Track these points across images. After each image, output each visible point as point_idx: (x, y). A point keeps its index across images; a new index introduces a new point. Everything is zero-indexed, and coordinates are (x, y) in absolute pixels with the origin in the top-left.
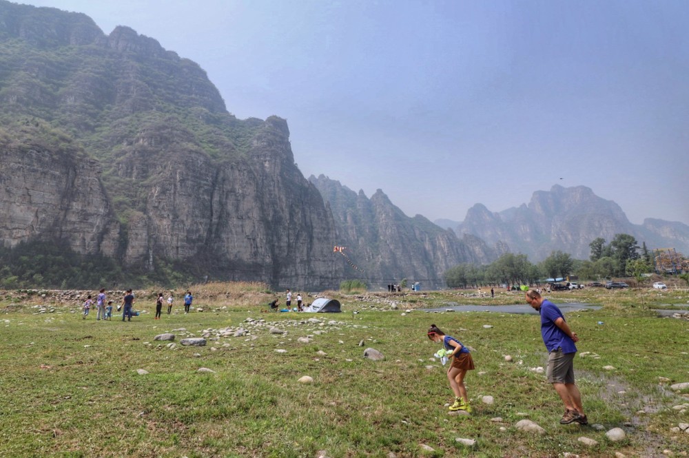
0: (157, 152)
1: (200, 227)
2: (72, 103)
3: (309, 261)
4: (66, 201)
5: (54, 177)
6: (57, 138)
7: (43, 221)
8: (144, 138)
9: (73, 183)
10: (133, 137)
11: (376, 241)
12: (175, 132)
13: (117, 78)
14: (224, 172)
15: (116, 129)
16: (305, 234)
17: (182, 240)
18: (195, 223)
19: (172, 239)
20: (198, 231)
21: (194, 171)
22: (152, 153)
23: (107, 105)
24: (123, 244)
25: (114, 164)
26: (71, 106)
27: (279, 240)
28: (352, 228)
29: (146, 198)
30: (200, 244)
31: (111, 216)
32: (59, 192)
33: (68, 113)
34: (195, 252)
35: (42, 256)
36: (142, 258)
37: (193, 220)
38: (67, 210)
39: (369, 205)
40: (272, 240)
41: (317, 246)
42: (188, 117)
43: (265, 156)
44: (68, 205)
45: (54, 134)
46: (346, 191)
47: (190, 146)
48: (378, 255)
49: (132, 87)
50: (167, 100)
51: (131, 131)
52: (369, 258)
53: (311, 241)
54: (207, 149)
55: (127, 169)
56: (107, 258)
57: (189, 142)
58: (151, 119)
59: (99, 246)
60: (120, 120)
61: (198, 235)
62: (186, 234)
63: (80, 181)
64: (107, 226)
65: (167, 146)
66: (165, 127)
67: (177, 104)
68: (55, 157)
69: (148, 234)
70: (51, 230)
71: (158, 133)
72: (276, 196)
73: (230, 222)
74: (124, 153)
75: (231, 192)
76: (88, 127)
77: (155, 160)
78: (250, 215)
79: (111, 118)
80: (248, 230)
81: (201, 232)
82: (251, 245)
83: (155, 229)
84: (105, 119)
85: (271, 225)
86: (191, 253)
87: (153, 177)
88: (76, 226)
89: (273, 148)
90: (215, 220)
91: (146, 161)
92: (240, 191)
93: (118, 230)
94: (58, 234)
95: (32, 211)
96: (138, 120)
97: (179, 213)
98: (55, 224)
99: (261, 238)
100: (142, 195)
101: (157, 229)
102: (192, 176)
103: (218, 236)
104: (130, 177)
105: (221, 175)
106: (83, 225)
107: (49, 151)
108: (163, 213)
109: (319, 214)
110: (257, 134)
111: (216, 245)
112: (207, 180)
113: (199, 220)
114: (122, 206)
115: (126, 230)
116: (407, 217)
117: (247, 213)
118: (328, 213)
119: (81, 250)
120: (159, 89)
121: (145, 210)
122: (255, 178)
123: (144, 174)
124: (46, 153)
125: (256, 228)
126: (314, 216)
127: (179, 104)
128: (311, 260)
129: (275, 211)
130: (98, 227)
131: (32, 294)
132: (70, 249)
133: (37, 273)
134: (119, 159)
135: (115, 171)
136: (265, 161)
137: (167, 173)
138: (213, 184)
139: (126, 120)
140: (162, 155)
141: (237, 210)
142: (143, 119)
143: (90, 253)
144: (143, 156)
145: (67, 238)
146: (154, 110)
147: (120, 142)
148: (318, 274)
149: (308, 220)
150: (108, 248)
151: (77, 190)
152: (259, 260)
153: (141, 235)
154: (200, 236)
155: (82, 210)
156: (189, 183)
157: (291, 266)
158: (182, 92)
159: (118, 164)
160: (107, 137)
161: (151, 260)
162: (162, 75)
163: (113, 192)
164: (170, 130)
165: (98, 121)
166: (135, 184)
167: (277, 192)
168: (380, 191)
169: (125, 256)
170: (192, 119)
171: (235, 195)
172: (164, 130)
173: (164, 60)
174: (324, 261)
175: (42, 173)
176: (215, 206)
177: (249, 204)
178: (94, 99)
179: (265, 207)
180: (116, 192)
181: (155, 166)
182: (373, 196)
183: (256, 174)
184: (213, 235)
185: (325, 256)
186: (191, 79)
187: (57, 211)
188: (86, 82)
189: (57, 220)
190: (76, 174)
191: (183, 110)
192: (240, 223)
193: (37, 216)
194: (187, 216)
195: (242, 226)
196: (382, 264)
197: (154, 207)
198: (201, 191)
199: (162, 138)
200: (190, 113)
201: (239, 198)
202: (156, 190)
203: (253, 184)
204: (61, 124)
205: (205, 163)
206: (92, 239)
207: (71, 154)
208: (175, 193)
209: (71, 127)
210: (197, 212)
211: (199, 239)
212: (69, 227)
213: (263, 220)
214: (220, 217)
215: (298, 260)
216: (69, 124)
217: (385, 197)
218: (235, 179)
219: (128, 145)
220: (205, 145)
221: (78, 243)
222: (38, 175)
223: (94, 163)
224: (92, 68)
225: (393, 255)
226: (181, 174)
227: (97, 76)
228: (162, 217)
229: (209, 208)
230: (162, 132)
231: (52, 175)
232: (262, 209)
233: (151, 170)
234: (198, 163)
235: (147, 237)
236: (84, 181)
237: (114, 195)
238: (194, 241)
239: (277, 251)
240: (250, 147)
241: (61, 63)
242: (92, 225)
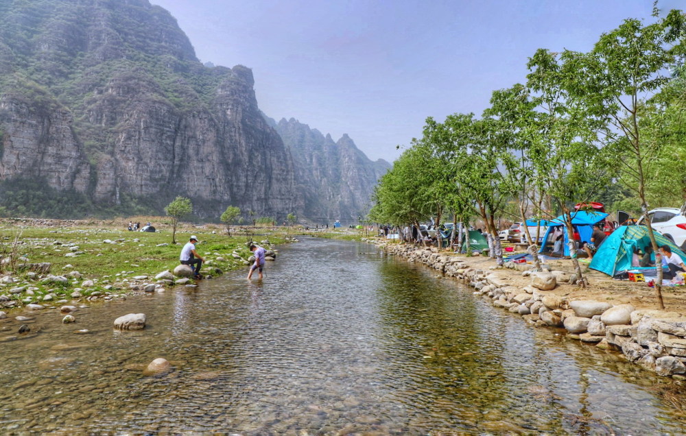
0: (124, 101)
1: (163, 168)
2: (46, 50)
3: (266, 199)
4: (42, 145)
5: (31, 125)
6: (32, 91)
7: (24, 162)
8: (112, 88)
9: (48, 130)
10: (104, 86)
11: (338, 182)
12: (141, 83)
13: (89, 25)
14: (186, 119)
15: (89, 76)
16: (263, 175)
17: (146, 179)
18: (159, 164)
19: (137, 179)
20: (161, 171)
21: (157, 119)
22: (119, 102)
23: (79, 53)
24: (93, 181)
25: (86, 111)
26: (45, 53)
27: (238, 180)
28: (316, 169)
29: (114, 143)
30: (163, 182)
31: (82, 159)
32: (36, 138)
33: (43, 60)
34: (158, 190)
35: (24, 191)
36: (110, 194)
37: (156, 162)
38: (44, 153)
39: (335, 149)
40: (231, 181)
41: (275, 186)
42: (157, 66)
43: (227, 104)
44: (45, 149)
45: (30, 88)
46: (315, 135)
47: (155, 96)
48: (338, 195)
49: (104, 35)
50: (138, 47)
51: (101, 80)
52: (330, 197)
53: (270, 182)
54: (172, 98)
55: (98, 116)
56: (79, 194)
57: (154, 92)
58: (121, 67)
59: (72, 183)
60: (92, 68)
61: (160, 175)
62: (149, 174)
63: (54, 129)
64: (79, 167)
65: (134, 96)
66: (131, 78)
67: (147, 51)
68: (32, 109)
69: (115, 173)
70: (30, 170)
71: (125, 83)
72: (236, 140)
73: (191, 164)
74: (95, 101)
75: (192, 137)
76: (62, 74)
77: (122, 109)
78: (210, 158)
79: (84, 65)
80: (207, 171)
81: (164, 173)
82: (211, 184)
83: (122, 169)
84: (78, 66)
85: (230, 166)
86: (155, 190)
87: (121, 124)
88: (52, 166)
89: (235, 97)
90: (177, 162)
91: (115, 109)
92: (201, 137)
93: (89, 170)
94: (37, 173)
95: (15, 154)
96: (109, 69)
97: (143, 156)
98: (34, 165)
99: (220, 178)
100: (111, 140)
101: (124, 169)
102: (155, 124)
103: (179, 176)
104: (100, 123)
105: (183, 122)
106: (57, 166)
107: (26, 104)
108: (129, 155)
109: (278, 158)
110: (222, 83)
111: (177, 183)
112: (170, 127)
113: (161, 162)
114: (92, 149)
115: (95, 171)
116: (370, 161)
117: (207, 156)
118: (288, 157)
119: (57, 186)
120: (130, 37)
121: (112, 153)
122: (215, 125)
123: (112, 121)
124: (23, 105)
125: (216, 169)
126: (274, 159)
127: (150, 51)
128: (269, 198)
129: (235, 154)
130: (71, 168)
131: (18, 220)
132: (47, 186)
133: (21, 204)
134: (90, 107)
135: (87, 118)
136: (228, 109)
137: (133, 121)
138: (176, 131)
139: (97, 68)
140: (129, 104)
141: (197, 154)
142: (114, 68)
143: (64, 189)
144: (112, 104)
145: (44, 177)
146: (124, 58)
147: (91, 90)
148: (276, 210)
149: (268, 162)
150: (81, 185)
151: (52, 136)
152: (218, 197)
153: (109, 174)
154: (162, 176)
155: (57, 154)
156: (153, 130)
157: (247, 203)
158: (152, 40)
159: (90, 111)
160: (79, 85)
161: (118, 195)
162: (133, 22)
163: (85, 137)
164: (136, 81)
165: (71, 68)
166: (104, 130)
167: (237, 138)
168: (346, 136)
169: (95, 192)
170: (161, 67)
171: (196, 141)
172: (131, 80)
173: (135, 7)
174: (282, 199)
175: (20, 123)
176: (177, 150)
177: (208, 148)
178: (67, 46)
179: (226, 151)
180: (87, 136)
181: (122, 114)
182: (339, 140)
183: (217, 121)
184: (175, 175)
185: (283, 195)
186: (161, 27)
187: (35, 154)
188: (59, 29)
189: (35, 161)
190: (50, 123)
191: (153, 58)
192: (200, 165)
193: (18, 158)
194: (151, 159)
195: (202, 168)
196: (341, 203)
197: (121, 151)
198: (164, 137)
199: (129, 89)
200: (159, 61)
201: (200, 143)
202: (122, 136)
203: (214, 131)
204: (37, 70)
205: (168, 111)
206: (66, 178)
207: (46, 106)
208: (139, 139)
209: (46, 74)
210: (160, 155)
211: (163, 178)
212: (46, 168)
213: (223, 162)
214: (181, 160)
215: (255, 198)
216: (43, 71)
217: (351, 142)
218: (196, 127)
219: (98, 93)
220: (170, 94)
221: (54, 181)
222: (18, 124)
223: (65, 114)
224: (65, 15)
225: (352, 196)
226: (145, 122)
227: (69, 23)
228: (128, 159)
229: (172, 152)
230: (130, 82)
231: (30, 124)
232: (222, 153)
233: (119, 118)
234: (161, 112)
235: (114, 177)
236: (57, 129)
237: (85, 140)
238: (156, 180)
239: (235, 190)
240: (214, 94)
241: (34, 10)
242: (66, 166)
